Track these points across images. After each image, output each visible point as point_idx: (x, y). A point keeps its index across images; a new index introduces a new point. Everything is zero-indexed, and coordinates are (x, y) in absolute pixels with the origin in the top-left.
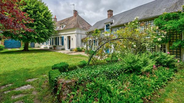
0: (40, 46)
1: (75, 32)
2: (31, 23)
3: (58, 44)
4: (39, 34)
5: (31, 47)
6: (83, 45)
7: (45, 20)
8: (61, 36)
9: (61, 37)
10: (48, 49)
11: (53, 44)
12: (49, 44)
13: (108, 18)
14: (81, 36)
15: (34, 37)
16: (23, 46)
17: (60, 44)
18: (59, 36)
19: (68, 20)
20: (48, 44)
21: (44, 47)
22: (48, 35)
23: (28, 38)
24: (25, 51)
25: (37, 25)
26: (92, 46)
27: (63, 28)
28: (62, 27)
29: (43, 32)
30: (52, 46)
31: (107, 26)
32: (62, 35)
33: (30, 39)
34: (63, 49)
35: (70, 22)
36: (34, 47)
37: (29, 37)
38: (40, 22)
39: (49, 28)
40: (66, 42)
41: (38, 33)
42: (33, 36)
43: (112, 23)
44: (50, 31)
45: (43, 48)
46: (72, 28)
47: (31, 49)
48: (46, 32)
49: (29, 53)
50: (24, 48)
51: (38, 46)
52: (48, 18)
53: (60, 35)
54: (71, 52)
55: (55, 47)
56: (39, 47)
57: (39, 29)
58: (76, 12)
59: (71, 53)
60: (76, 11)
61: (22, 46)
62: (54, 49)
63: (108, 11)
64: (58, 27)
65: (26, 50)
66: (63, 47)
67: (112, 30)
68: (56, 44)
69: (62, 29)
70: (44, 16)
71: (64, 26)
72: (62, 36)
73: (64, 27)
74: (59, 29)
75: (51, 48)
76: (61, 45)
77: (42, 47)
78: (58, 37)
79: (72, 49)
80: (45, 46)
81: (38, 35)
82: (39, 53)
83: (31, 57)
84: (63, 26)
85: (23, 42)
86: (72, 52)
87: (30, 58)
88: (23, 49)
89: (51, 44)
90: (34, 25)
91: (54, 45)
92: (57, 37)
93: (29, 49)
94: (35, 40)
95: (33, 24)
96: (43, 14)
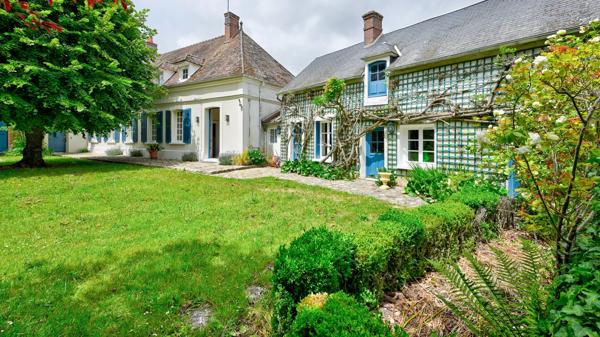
0: (89, 148)
1: (240, 91)
2: (54, 49)
3: (169, 139)
4: (93, 95)
5: (53, 150)
6: (269, 143)
7: (119, 39)
8: (179, 107)
9: (180, 113)
10: (126, 159)
11: (144, 139)
12: (129, 139)
13: (365, 43)
14: (260, 108)
15: (73, 109)
16: (17, 145)
17: (174, 140)
18: (171, 109)
19: (203, 48)
20: (124, 139)
21: (109, 152)
22: (130, 101)
23: (43, 112)
24: (31, 167)
25: (82, 58)
26: (306, 145)
27: (185, 77)
28: (181, 73)
29: (108, 87)
30: (140, 147)
31: (373, 68)
32: (182, 103)
33: (50, 114)
34: (191, 158)
35: (212, 57)
36: (64, 150)
37: (45, 105)
38: (96, 46)
39: (136, 75)
40: (199, 131)
41: (87, 90)
42: (65, 103)
43: (394, 58)
44: (136, 87)
45: (105, 155)
46: (229, 76)
47: (53, 158)
48: (124, 90)
49: (49, 175)
50: (24, 153)
51: (83, 147)
52: (131, 34)
53: (178, 103)
54: (226, 168)
55: (153, 149)
56: (85, 151)
57: (92, 77)
58: (233, 21)
59: (229, 170)
60: (234, 16)
61: (11, 146)
62: (153, 158)
63: (366, 17)
64: (167, 75)
65: (32, 162)
66: (188, 150)
67: (397, 84)
68: (159, 139)
69: (181, 80)
70: (111, 20)
71: (192, 70)
72: (185, 107)
73: (190, 73)
74: (172, 82)
75: (136, 154)
76: (181, 142)
77: (101, 148)
78: (168, 113)
79: (230, 157)
80: (110, 147)
81: (87, 98)
82: (95, 174)
83: (63, 191)
84: (186, 71)
85: (16, 128)
86: (230, 167)
87: (64, 200)
88: (21, 158)
89: (135, 139)
90: (68, 59)
91: (150, 141)
92: (161, 113)
93: (46, 158)
94: (76, 123)
95: (66, 52)
96: (108, 15)
